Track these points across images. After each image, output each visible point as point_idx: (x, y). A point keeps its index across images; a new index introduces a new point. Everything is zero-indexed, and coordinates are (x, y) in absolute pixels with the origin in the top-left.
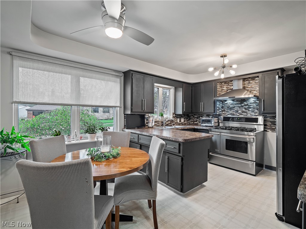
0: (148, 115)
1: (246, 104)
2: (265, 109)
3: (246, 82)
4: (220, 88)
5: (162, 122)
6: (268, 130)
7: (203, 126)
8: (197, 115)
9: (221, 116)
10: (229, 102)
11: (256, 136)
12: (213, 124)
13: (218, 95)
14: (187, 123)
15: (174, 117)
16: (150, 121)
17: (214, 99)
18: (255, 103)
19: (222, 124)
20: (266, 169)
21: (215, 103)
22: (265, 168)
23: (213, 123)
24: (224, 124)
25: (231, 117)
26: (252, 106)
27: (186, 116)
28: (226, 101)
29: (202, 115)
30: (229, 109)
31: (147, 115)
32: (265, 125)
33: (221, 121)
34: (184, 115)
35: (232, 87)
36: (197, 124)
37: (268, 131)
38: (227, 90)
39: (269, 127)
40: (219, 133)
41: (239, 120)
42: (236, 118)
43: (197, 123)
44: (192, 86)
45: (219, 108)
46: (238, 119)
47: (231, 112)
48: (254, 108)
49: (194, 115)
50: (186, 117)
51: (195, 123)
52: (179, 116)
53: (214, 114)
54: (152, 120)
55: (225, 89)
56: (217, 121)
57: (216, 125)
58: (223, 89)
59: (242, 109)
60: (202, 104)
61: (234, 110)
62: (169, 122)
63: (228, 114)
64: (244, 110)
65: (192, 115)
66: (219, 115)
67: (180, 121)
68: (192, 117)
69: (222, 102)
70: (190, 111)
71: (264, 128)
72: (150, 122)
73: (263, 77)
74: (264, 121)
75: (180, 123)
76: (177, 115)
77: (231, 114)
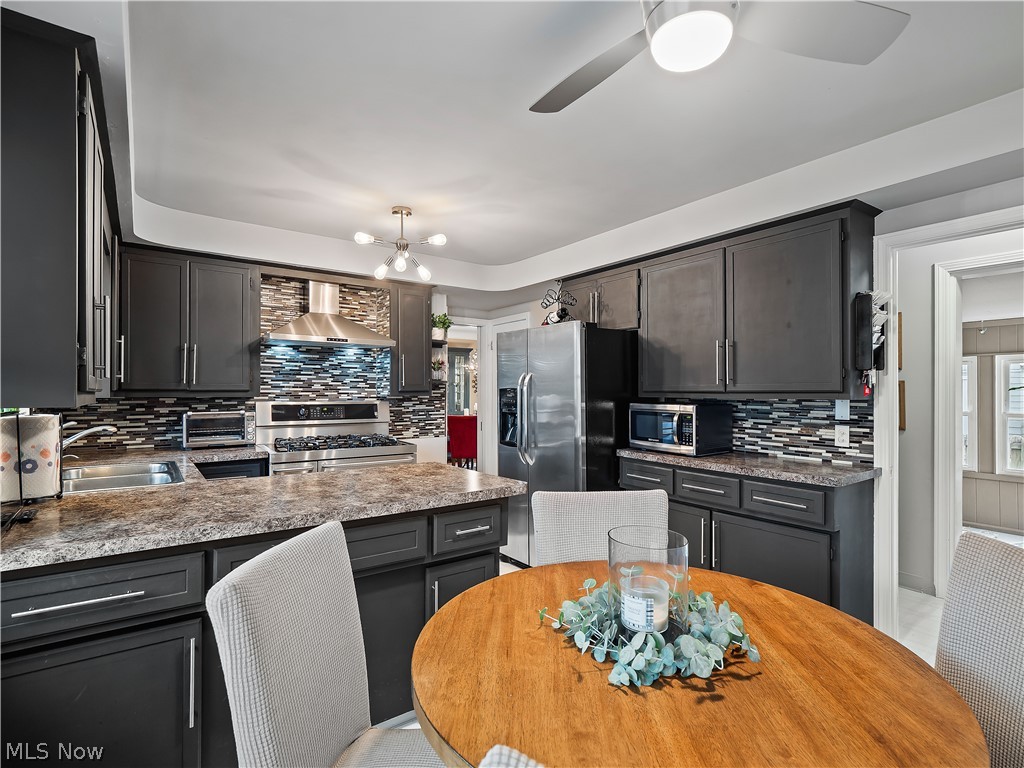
1: (336, 362)
10: (282, 351)
12: (250, 437)
18: (359, 361)
21: (252, 351)
23: (250, 430)
25: (301, 407)
26: (352, 371)
30: (281, 377)
41: (328, 412)
42: (318, 408)
46: (324, 412)
47: (289, 386)
48: (357, 377)
53: (250, 395)
59: (325, 378)
61: (299, 380)
63: (279, 396)
64: (329, 381)
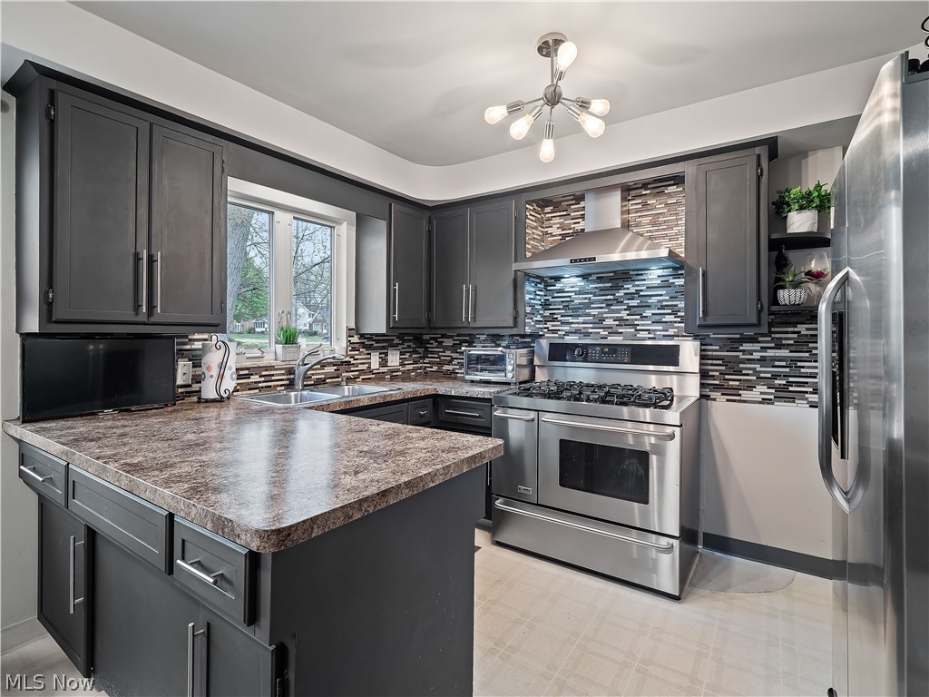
0: (205, 336)
1: (632, 290)
2: (710, 309)
3: (633, 205)
4: (536, 228)
5: (291, 371)
6: (713, 395)
7: (472, 381)
8: (451, 337)
9: (541, 341)
10: (571, 282)
11: (681, 426)
12: (510, 375)
13: (529, 254)
14: (414, 370)
15: (353, 347)
16: (209, 368)
17: (515, 266)
18: (666, 285)
19: (545, 370)
20: (707, 551)
21: (516, 286)
22: (706, 545)
23: (509, 368)
24: (551, 374)
25: (576, 346)
26: (654, 300)
27: (410, 341)
28: (558, 279)
29: (469, 335)
30: (570, 312)
31: (196, 336)
32: (704, 374)
33: (540, 360)
34: (401, 337)
35: (582, 223)
36: (453, 372)
37: (714, 400)
38: (564, 236)
39: (717, 382)
40: (532, 415)
41: (611, 353)
42: (598, 348)
43: (454, 369)
44: (430, 218)
45: (533, 306)
46: (605, 353)
47: (578, 322)
48: (663, 307)
49: (443, 336)
50: (409, 346)
51: (446, 367)
52: (377, 341)
53: (515, 331)
54: (222, 366)
55: (555, 230)
56: (524, 361)
57: (522, 379)
58: (550, 230)
59: (618, 311)
60: (468, 291)
61: (589, 315)
62: (331, 369)
63: (567, 333)
64: (624, 314)
65: (435, 339)
66: (535, 336)
67: (384, 363)
68: (435, 344)
69: (546, 286)
70: (424, 323)
71: (702, 385)
72: (208, 374)
73: (702, 178)
74: (703, 357)
75: (385, 369)
76: (371, 337)
77: (577, 332)
